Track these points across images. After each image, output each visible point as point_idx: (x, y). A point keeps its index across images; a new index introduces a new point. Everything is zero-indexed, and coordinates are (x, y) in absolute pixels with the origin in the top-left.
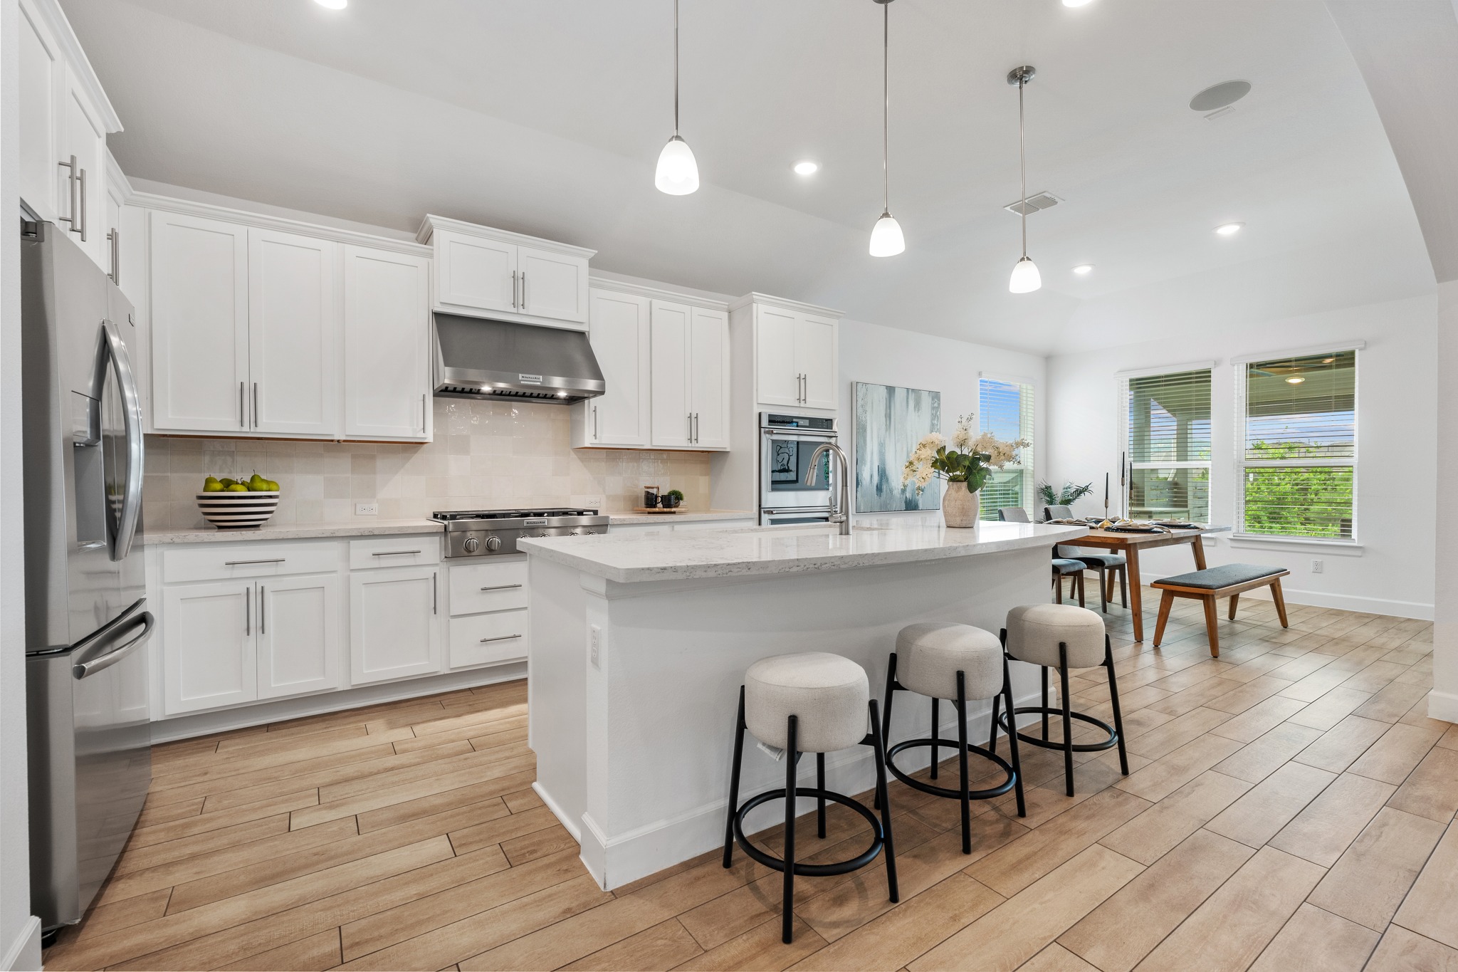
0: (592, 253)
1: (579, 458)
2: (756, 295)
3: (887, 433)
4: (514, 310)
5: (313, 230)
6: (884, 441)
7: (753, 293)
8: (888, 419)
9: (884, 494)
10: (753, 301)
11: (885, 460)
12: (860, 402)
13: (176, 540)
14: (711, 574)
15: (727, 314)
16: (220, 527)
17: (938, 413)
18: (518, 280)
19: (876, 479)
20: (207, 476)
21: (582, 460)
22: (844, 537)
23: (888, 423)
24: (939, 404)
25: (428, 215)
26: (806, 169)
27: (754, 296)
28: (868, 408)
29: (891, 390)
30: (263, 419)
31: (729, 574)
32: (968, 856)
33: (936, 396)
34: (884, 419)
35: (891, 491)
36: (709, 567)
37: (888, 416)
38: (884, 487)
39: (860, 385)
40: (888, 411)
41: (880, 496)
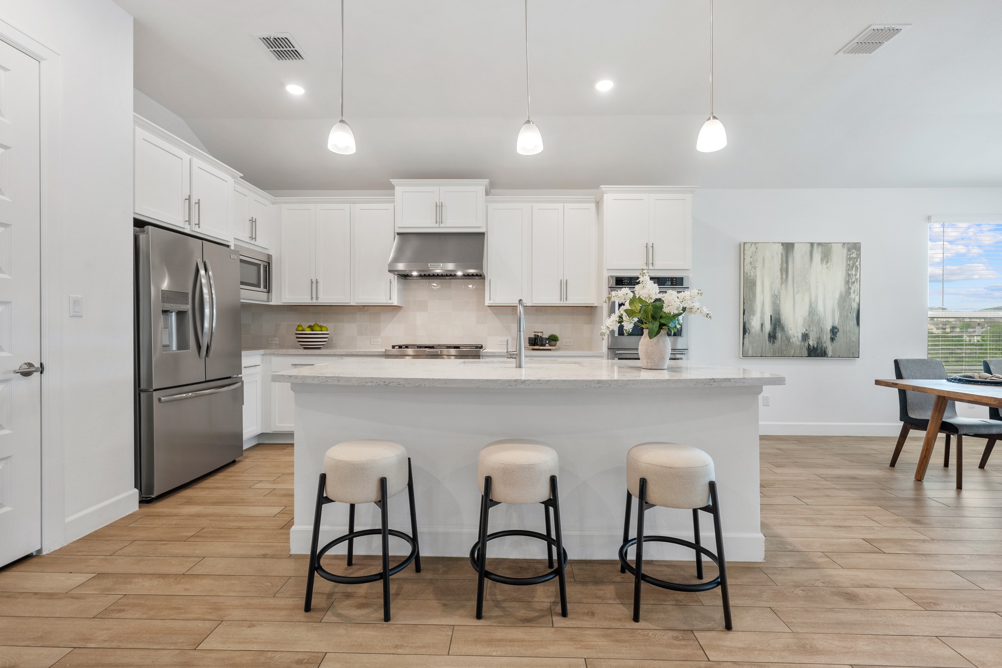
0: (486, 181)
1: (494, 313)
2: (603, 187)
3: (784, 286)
4: (437, 225)
5: (337, 200)
6: (779, 293)
7: (601, 186)
8: (784, 273)
9: (778, 342)
10: (603, 193)
11: (779, 310)
12: (748, 260)
13: (275, 353)
14: (316, 382)
15: (594, 205)
16: (305, 348)
17: (858, 263)
18: (439, 208)
19: (768, 327)
20: (298, 324)
21: (495, 314)
22: (518, 369)
23: (784, 276)
24: (859, 255)
25: (390, 180)
26: (605, 86)
27: (603, 189)
28: (759, 265)
29: (788, 247)
30: (321, 296)
31: (327, 383)
32: (478, 621)
33: (855, 247)
34: (779, 273)
35: (788, 339)
36: (314, 377)
37: (785, 270)
38: (779, 335)
39: (747, 246)
40: (785, 265)
41: (774, 342)
